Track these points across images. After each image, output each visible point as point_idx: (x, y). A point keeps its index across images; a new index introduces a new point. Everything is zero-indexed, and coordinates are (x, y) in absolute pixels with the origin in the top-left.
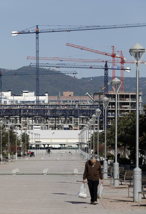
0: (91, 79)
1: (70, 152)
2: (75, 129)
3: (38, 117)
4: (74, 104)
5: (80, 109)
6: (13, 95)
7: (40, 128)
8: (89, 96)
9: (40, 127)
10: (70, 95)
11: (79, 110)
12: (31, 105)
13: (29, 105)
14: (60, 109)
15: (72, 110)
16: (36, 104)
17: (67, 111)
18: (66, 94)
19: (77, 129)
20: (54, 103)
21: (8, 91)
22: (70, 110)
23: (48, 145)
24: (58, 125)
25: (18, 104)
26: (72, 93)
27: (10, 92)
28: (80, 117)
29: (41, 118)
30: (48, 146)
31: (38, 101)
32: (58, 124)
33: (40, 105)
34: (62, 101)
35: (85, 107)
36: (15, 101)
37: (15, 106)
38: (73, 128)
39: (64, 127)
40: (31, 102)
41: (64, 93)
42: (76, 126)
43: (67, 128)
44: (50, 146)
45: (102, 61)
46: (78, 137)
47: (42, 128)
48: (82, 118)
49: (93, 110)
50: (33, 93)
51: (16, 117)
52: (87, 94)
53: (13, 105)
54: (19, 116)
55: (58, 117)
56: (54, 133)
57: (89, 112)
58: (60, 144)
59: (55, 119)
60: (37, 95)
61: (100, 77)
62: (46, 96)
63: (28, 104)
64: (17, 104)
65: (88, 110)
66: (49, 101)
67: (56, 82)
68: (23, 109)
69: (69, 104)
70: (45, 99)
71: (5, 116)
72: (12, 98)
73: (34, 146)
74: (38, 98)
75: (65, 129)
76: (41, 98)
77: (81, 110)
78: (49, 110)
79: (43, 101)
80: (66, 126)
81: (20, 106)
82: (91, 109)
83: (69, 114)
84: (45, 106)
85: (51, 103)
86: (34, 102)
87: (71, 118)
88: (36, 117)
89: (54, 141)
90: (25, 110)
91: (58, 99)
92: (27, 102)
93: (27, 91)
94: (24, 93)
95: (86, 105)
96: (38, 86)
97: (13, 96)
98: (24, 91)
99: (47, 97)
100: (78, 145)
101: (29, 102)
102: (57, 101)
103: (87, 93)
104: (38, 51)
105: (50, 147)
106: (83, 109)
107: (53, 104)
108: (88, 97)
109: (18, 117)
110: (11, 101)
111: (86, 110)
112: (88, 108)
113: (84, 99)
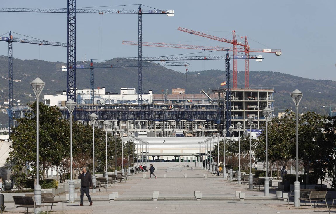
0: (199, 74)
1: (188, 166)
2: (188, 136)
3: (141, 121)
4: (186, 105)
5: (195, 110)
6: (108, 92)
7: (146, 135)
8: (206, 94)
9: (146, 133)
10: (180, 93)
11: (194, 112)
12: (131, 106)
13: (129, 106)
14: (169, 110)
15: (185, 112)
16: (138, 105)
17: (178, 112)
18: (176, 91)
19: (191, 136)
20: (160, 103)
21: (102, 88)
22: (182, 112)
23: (158, 156)
24: (167, 131)
25: (116, 105)
26: (183, 91)
27: (104, 89)
28: (195, 120)
29: (145, 122)
30: (158, 158)
31: (140, 101)
32: (167, 129)
33: (144, 106)
34: (171, 100)
35: (201, 109)
36: (111, 101)
37: (111, 106)
38: (186, 134)
39: (176, 133)
40: (132, 101)
41: (173, 90)
42: (189, 132)
43: (181, 135)
44: (160, 158)
45: (221, 49)
46: (197, 145)
47: (149, 135)
48: (198, 122)
49: (211, 112)
50: (133, 91)
51: (114, 121)
52: (203, 92)
53: (108, 105)
54: (117, 120)
55: (166, 120)
56: (165, 141)
57: (206, 114)
58: (174, 156)
59: (163, 124)
60: (140, 92)
61: (209, 70)
62: (150, 94)
63: (128, 104)
64: (114, 105)
65: (205, 112)
66: (154, 100)
67: (155, 77)
68: (123, 111)
69: (180, 105)
70: (148, 98)
71: (99, 120)
72: (107, 97)
73: (140, 158)
74: (140, 97)
75: (178, 136)
76: (144, 97)
77: (196, 112)
78: (155, 112)
79: (147, 101)
80: (180, 132)
81: (117, 106)
82: (208, 110)
83: (181, 117)
84: (149, 106)
85: (156, 104)
86: (134, 101)
87: (183, 122)
88: (139, 121)
89: (165, 151)
90: (125, 111)
91: (165, 98)
92: (125, 102)
93: (126, 88)
94: (121, 91)
95: (202, 106)
96: (140, 81)
97: (108, 94)
98: (122, 88)
99: (152, 95)
100: (197, 156)
101: (128, 101)
102: (164, 100)
103: (203, 90)
104: (141, 37)
105: (161, 160)
106: (198, 110)
107: (160, 105)
108: (203, 95)
109: (115, 121)
110: (106, 100)
111: (202, 112)
112: (204, 109)
113: (198, 97)
